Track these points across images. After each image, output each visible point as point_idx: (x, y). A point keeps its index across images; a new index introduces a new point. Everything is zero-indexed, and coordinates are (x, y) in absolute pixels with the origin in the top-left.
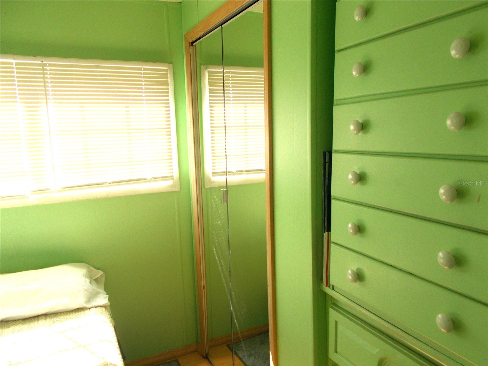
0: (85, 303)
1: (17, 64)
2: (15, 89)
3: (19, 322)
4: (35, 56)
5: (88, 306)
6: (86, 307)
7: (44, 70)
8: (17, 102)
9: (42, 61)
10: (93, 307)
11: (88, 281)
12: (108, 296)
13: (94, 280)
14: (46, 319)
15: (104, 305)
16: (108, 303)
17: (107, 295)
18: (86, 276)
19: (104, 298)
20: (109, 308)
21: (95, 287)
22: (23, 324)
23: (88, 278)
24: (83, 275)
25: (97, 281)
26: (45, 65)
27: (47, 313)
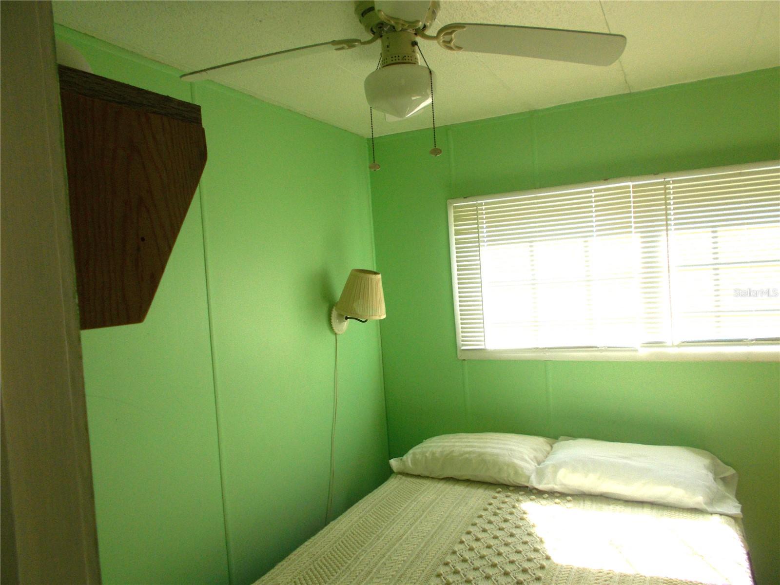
0: (706, 504)
1: (634, 187)
2: (630, 217)
3: (620, 502)
4: (655, 174)
5: (710, 509)
6: (707, 510)
7: (666, 189)
8: (631, 232)
9: (665, 179)
10: (716, 514)
11: (711, 476)
12: (740, 505)
13: (721, 478)
14: (652, 508)
15: (735, 516)
16: (739, 514)
17: (739, 503)
18: (708, 468)
19: (734, 506)
20: (740, 522)
21: (721, 488)
22: (625, 506)
23: (711, 472)
24: (705, 466)
25: (725, 481)
26: (668, 183)
27: (654, 501)
